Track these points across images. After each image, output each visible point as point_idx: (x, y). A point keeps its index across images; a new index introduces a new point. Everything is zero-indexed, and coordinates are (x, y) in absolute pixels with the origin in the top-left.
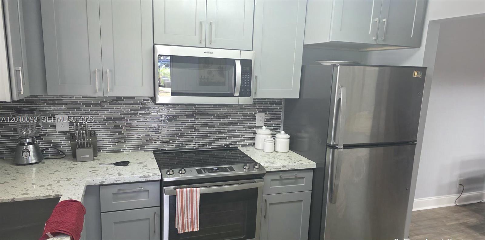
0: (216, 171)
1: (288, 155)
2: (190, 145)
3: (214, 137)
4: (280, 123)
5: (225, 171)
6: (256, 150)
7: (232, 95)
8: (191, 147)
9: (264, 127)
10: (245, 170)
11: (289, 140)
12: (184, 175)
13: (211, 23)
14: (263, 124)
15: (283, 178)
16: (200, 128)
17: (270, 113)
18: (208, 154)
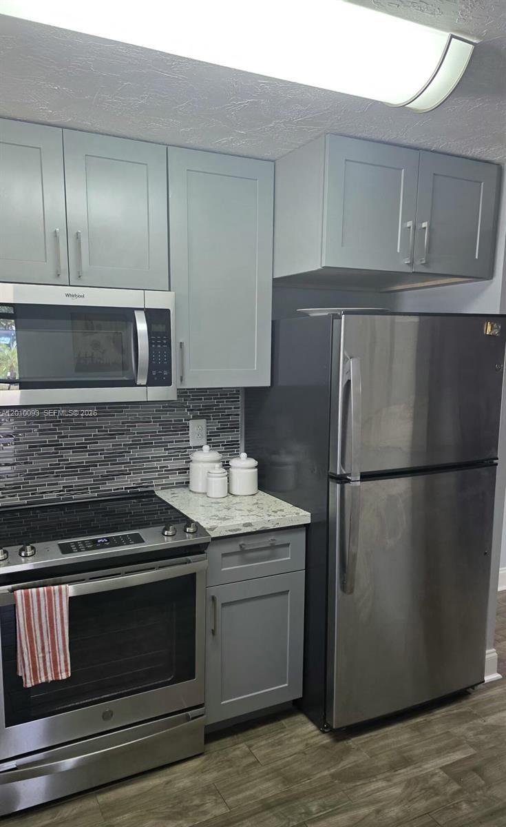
0: (103, 546)
1: (256, 501)
2: (51, 492)
3: (103, 472)
4: (238, 437)
5: (123, 545)
6: (192, 495)
7: (132, 383)
8: (54, 496)
9: (206, 448)
10: (166, 538)
11: (256, 470)
12: (31, 558)
13: (77, 233)
14: (204, 441)
15: (247, 549)
16: (70, 456)
17: (217, 419)
18: (92, 510)
